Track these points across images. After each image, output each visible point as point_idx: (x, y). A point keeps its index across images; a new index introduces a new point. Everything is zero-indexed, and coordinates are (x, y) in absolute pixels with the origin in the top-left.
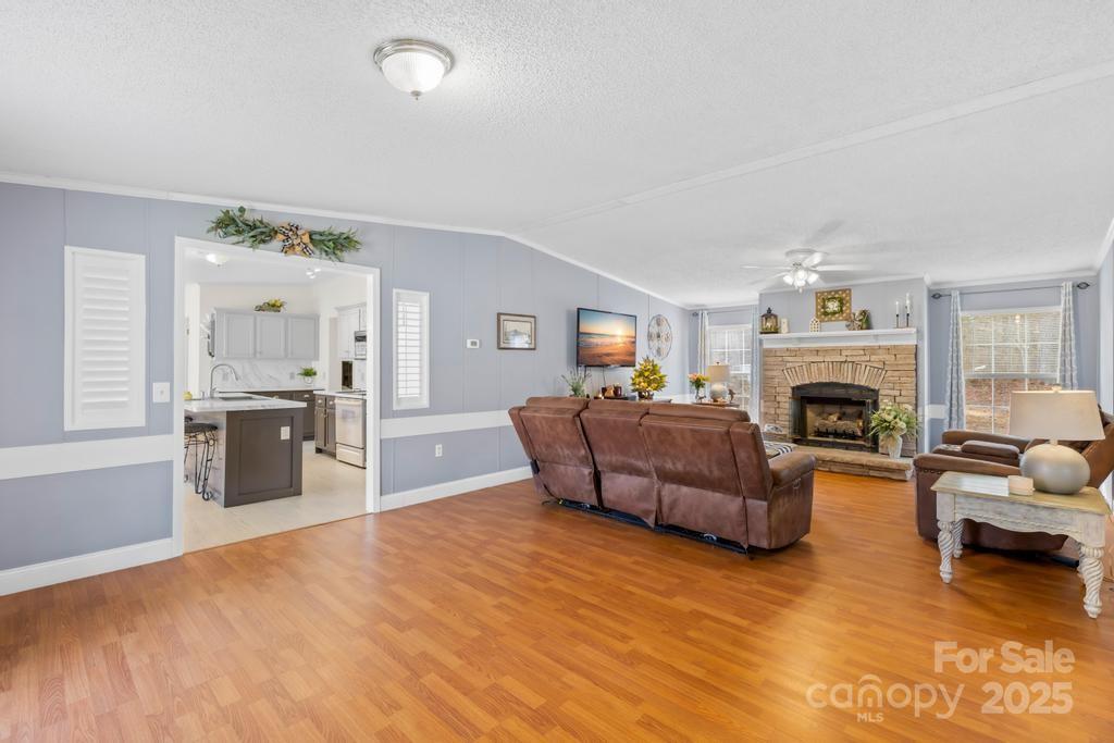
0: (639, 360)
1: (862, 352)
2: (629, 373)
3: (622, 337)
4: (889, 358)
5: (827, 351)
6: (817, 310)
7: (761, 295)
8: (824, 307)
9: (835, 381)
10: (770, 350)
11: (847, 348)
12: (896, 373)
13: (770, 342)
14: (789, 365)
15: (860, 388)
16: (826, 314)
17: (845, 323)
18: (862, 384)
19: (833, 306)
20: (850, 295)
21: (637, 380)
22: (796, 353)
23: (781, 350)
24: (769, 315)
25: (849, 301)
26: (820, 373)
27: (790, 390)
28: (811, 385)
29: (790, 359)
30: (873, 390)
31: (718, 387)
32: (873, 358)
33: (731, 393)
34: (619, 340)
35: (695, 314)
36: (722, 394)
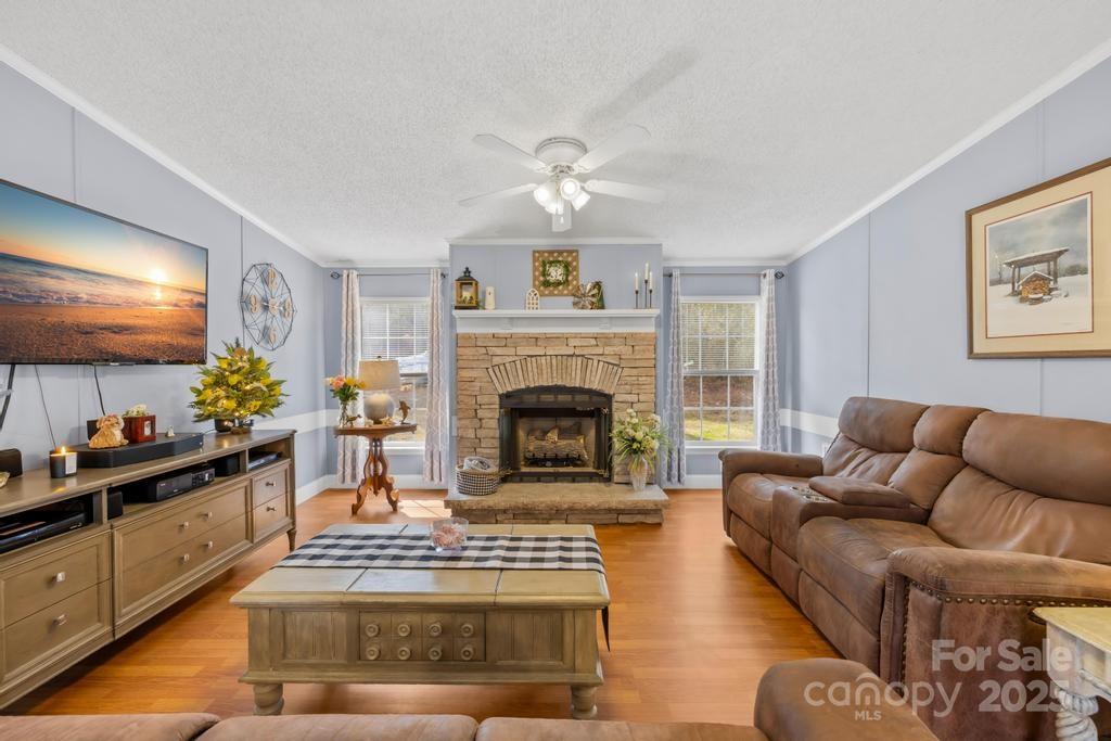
0: (216, 346)
1: (593, 342)
2: (188, 378)
3: (164, 288)
4: (626, 351)
5: (549, 338)
6: (535, 278)
7: (452, 247)
8: (544, 274)
9: (559, 383)
10: (467, 337)
11: (576, 336)
12: (634, 372)
13: (468, 323)
14: (496, 360)
15: (590, 392)
16: (547, 284)
17: (571, 299)
18: (595, 386)
19: (556, 273)
20: (576, 259)
21: (209, 395)
22: (506, 341)
23: (485, 336)
24: (466, 280)
25: (576, 268)
26: (540, 374)
27: (497, 400)
28: (528, 390)
29: (498, 351)
30: (605, 395)
31: (380, 398)
32: (608, 350)
33: (404, 408)
34: (158, 295)
35: (336, 276)
36: (387, 410)
